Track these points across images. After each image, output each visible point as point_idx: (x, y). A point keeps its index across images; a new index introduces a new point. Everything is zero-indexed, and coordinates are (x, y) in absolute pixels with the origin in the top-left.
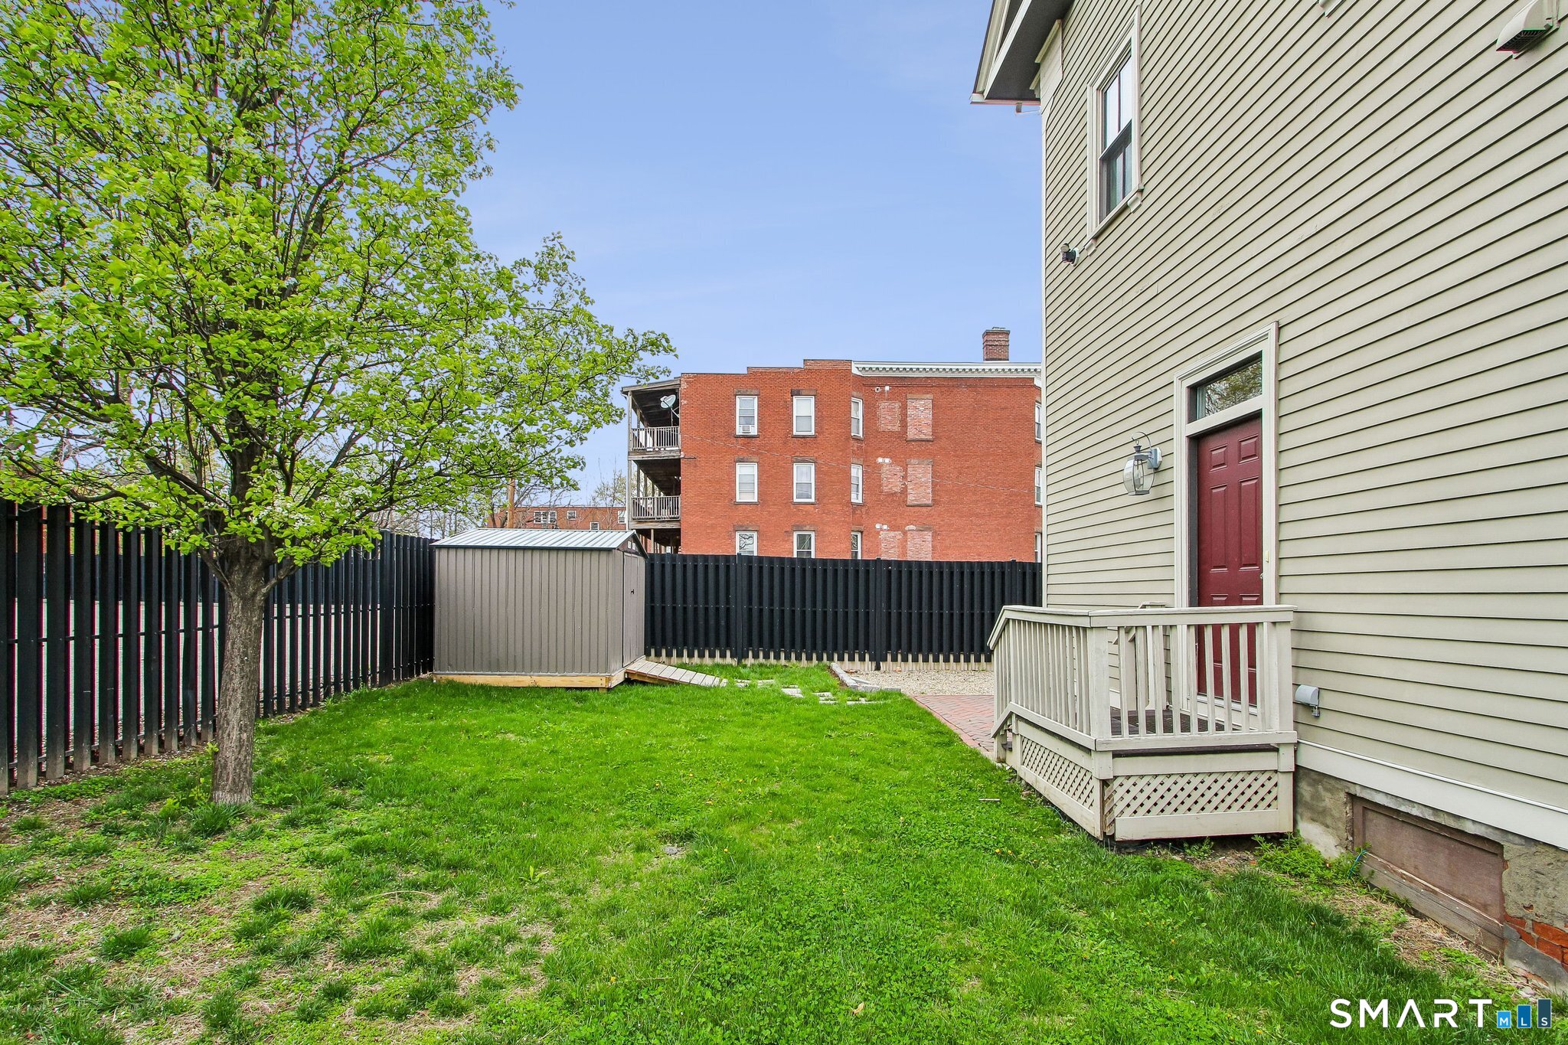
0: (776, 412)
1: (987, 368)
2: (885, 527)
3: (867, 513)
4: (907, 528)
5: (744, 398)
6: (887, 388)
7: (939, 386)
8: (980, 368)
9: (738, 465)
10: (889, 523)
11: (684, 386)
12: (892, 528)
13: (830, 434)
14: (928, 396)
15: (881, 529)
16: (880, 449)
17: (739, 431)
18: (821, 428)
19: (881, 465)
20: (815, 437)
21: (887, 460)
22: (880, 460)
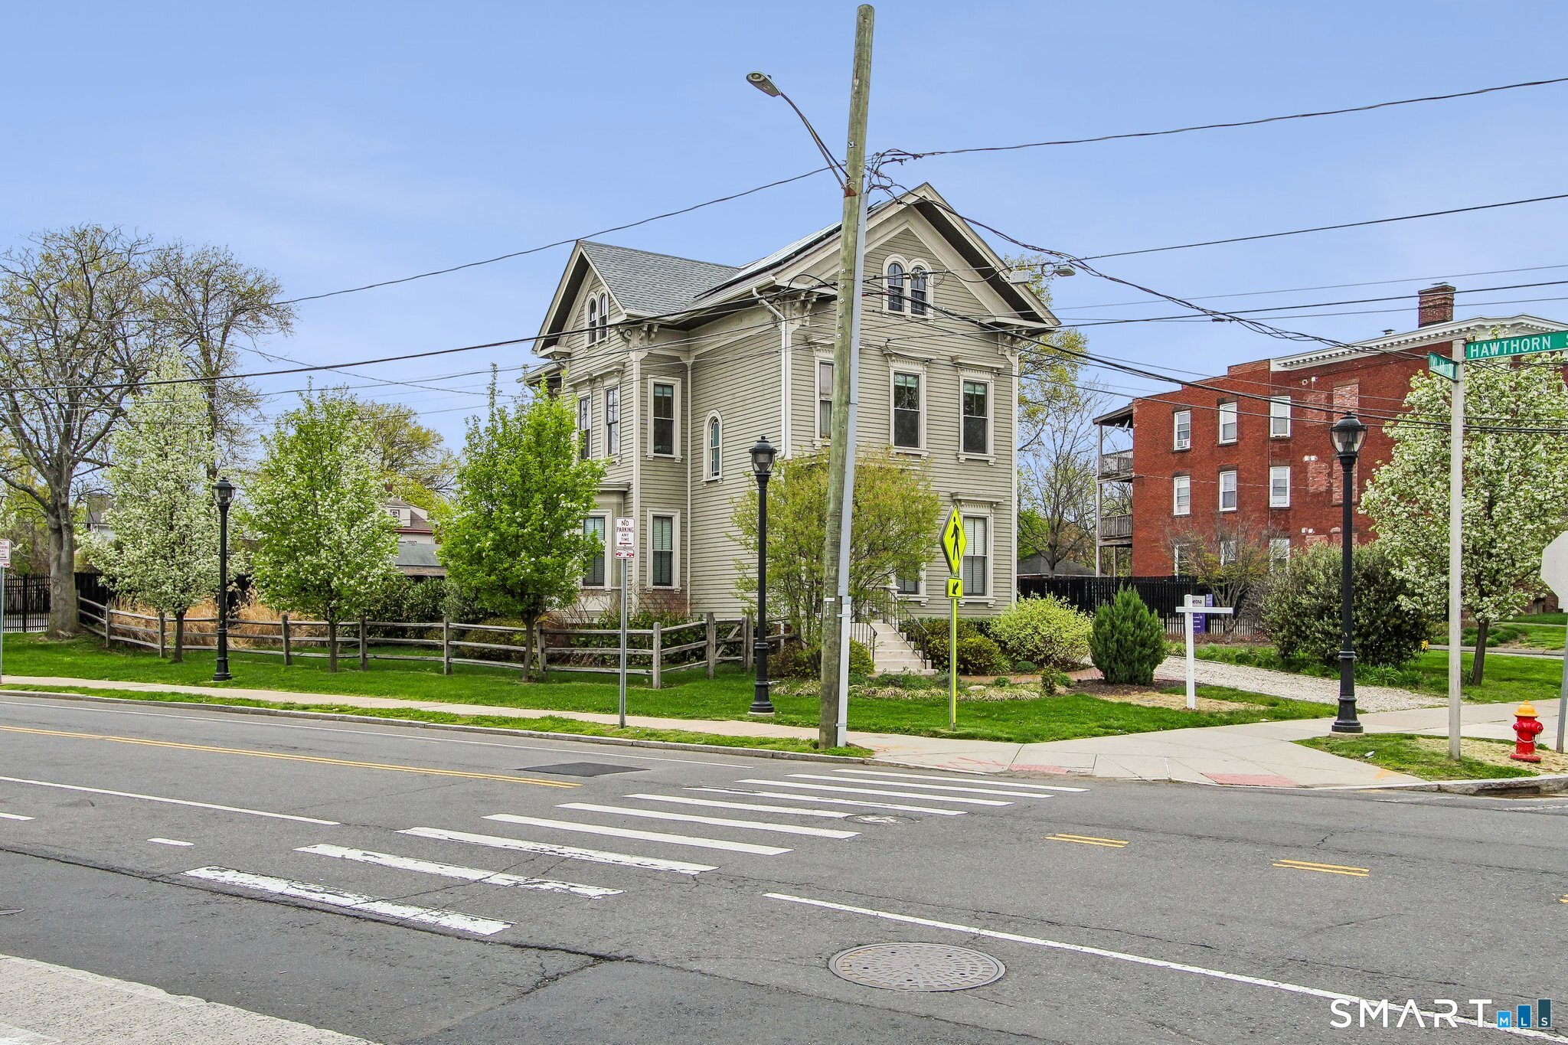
0: (1203, 424)
1: (1424, 335)
2: (1311, 531)
3: (1294, 517)
4: (1332, 531)
5: (1181, 413)
6: (1313, 379)
7: (1366, 367)
8: (1417, 336)
9: (1176, 480)
10: (1313, 526)
11: (1135, 410)
12: (1317, 532)
13: (1250, 439)
14: (1354, 380)
15: (1307, 533)
16: (1306, 446)
17: (1176, 448)
18: (1242, 433)
19: (1307, 463)
20: (1236, 444)
21: (1313, 458)
22: (1306, 458)
